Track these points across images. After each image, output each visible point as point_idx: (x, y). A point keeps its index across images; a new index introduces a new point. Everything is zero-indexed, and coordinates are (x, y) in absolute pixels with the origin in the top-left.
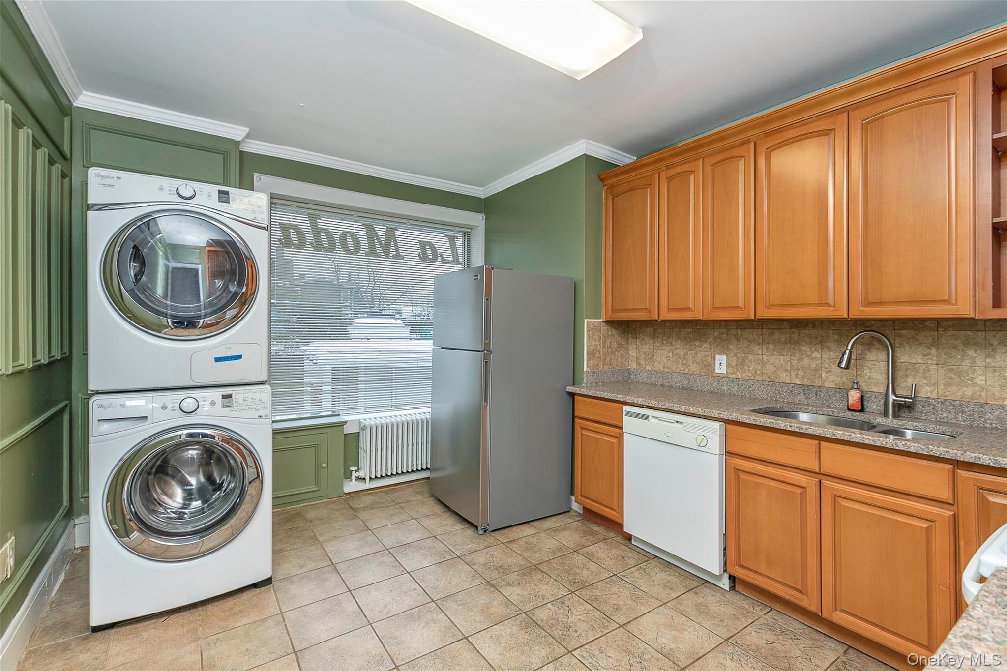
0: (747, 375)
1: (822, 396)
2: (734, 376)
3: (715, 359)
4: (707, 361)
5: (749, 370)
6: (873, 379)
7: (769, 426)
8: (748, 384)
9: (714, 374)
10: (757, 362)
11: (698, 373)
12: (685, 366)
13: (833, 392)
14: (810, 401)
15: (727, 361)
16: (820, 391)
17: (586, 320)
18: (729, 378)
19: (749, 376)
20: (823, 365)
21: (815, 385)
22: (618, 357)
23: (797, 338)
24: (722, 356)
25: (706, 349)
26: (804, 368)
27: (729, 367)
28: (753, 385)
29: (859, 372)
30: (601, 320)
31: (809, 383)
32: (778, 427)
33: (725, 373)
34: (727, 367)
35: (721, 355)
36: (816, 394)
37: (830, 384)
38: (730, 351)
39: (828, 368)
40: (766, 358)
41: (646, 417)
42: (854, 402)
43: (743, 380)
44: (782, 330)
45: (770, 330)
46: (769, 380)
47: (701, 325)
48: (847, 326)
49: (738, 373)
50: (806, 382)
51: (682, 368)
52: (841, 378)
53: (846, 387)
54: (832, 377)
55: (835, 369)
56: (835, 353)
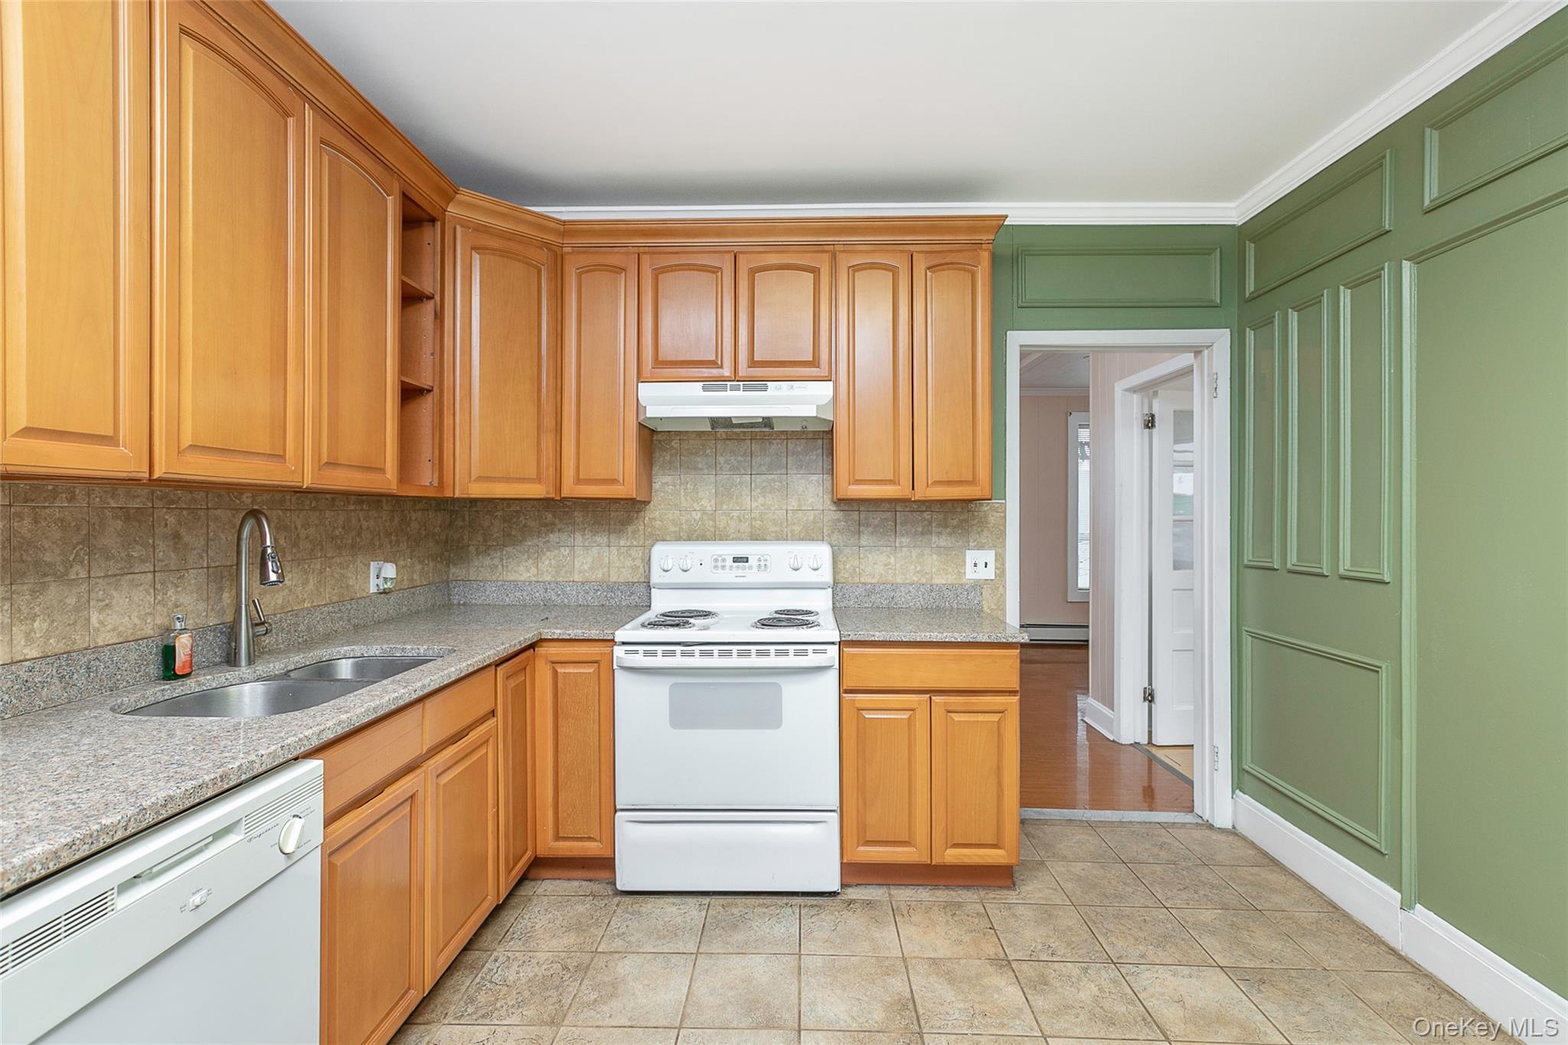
6: (180, 606)
13: (123, 652)
20: (92, 596)
21: (77, 648)
26: (48, 612)
29: (159, 598)
37: (109, 636)
39: (103, 601)
48: (138, 500)
50: (55, 646)
52: (130, 616)
53: (139, 635)
54: (112, 619)
55: (119, 599)
56: (117, 561)
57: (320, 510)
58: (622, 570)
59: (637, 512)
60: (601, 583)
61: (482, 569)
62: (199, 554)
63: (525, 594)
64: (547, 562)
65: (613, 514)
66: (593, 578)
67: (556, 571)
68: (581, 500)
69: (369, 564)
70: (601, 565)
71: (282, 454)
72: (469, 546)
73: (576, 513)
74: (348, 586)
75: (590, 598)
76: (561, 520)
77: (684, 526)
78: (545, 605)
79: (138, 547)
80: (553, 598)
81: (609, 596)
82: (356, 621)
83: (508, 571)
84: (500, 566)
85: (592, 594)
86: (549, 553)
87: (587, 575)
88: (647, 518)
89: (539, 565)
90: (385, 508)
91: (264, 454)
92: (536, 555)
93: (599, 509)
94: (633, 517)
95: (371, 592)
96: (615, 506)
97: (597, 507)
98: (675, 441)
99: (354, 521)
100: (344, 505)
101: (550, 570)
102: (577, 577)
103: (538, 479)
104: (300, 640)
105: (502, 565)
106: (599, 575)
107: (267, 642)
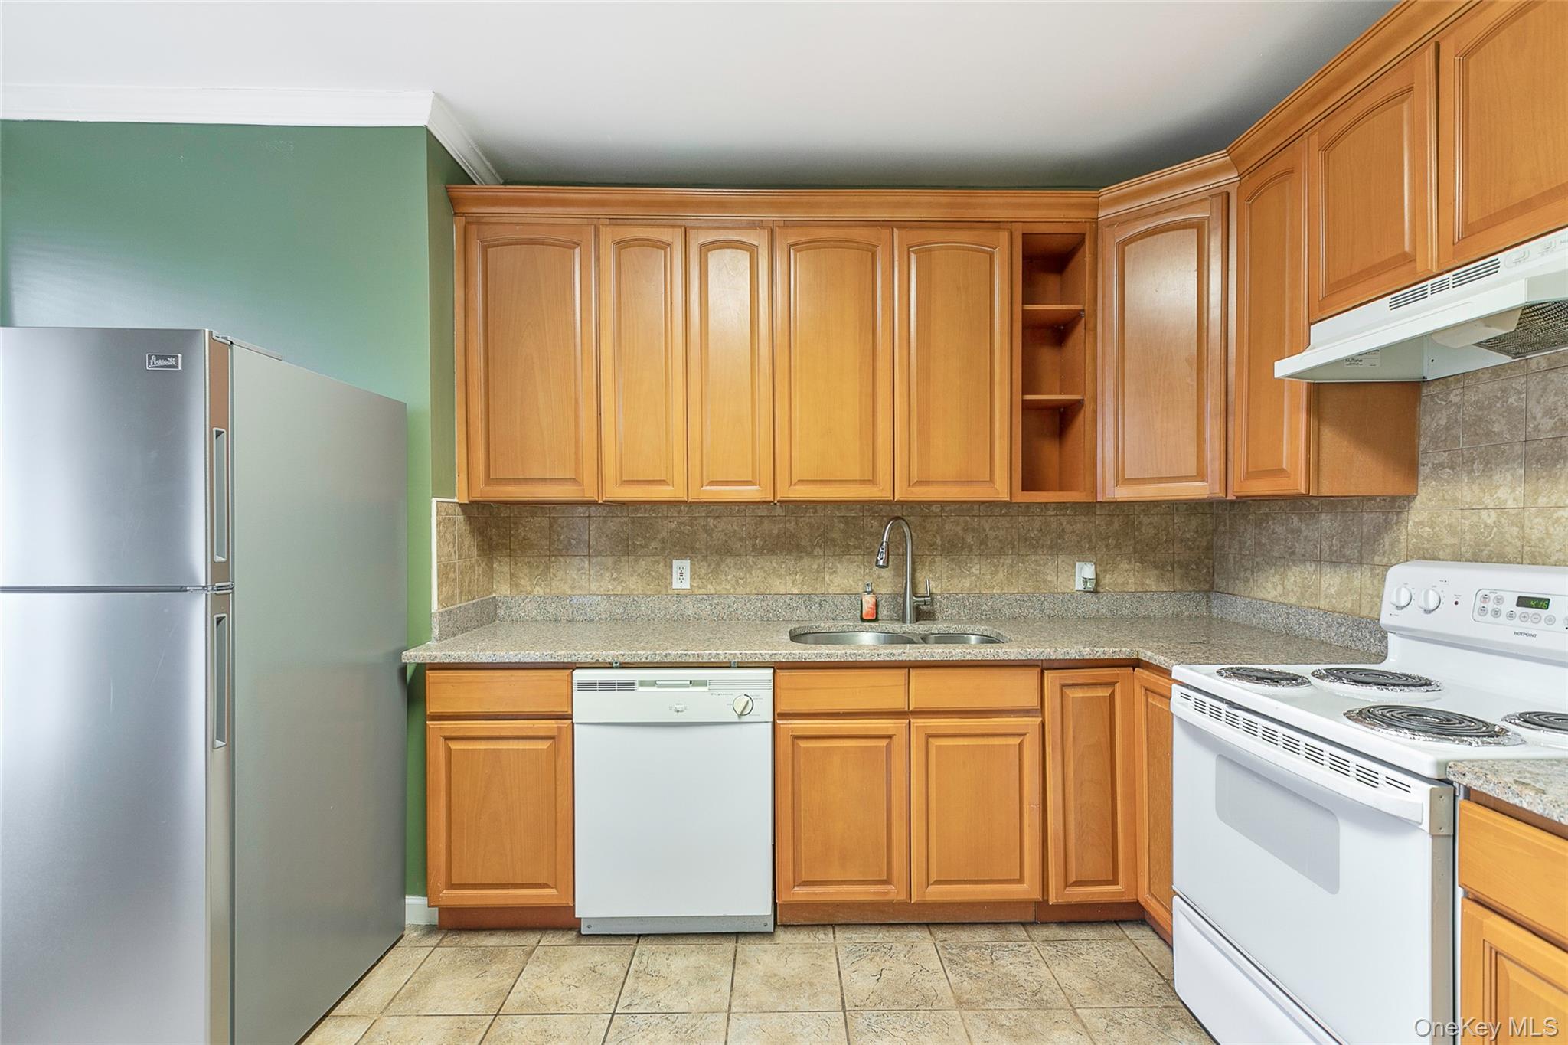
0: (723, 588)
1: (827, 606)
2: (703, 591)
3: (671, 567)
4: (657, 572)
5: (726, 580)
6: (882, 577)
7: (850, 659)
8: (727, 602)
9: (670, 592)
10: (739, 567)
11: (640, 591)
12: (615, 583)
13: (840, 599)
14: (813, 615)
15: (691, 568)
16: (824, 600)
17: (434, 500)
18: (696, 595)
19: (726, 589)
20: (826, 565)
21: (817, 592)
22: (479, 575)
23: (794, 529)
24: (684, 561)
25: (654, 550)
26: (803, 571)
27: (694, 578)
28: (734, 602)
29: (867, 571)
30: (456, 500)
31: (810, 591)
32: (862, 660)
33: (689, 587)
34: (691, 578)
35: (682, 559)
36: (820, 605)
37: (835, 589)
38: (697, 552)
39: (832, 569)
40: (752, 560)
41: (628, 685)
42: (870, 610)
43: (720, 596)
44: (774, 518)
45: (758, 518)
46: (756, 592)
47: (645, 510)
48: (853, 512)
49: (709, 586)
50: (806, 590)
51: (610, 587)
52: (848, 580)
53: (854, 591)
54: (837, 580)
55: (841, 568)
56: (840, 547)
57: (1012, 516)
58: (1375, 599)
59: (1398, 513)
60: (1346, 615)
61: (1237, 582)
62: (896, 545)
63: (1269, 616)
64: (1292, 579)
65: (1366, 517)
66: (1340, 607)
67: (1302, 593)
68: (1328, 498)
69: (1075, 564)
70: (1350, 590)
71: (871, 479)
72: (1228, 554)
73: (1323, 516)
74: (1045, 581)
75: (1333, 634)
76: (1307, 525)
77: (1468, 536)
78: (1288, 634)
79: (853, 539)
80: (1296, 627)
81: (1355, 635)
82: (1052, 612)
83: (1258, 587)
84: (1251, 580)
85: (1335, 629)
86: (1294, 567)
87: (1334, 601)
88: (1410, 523)
89: (1285, 583)
90: (1098, 513)
91: (856, 480)
92: (1282, 570)
93: (1349, 509)
94: (1391, 520)
95: (1076, 589)
96: (1369, 504)
97: (1347, 507)
98: (1454, 392)
99: (1054, 525)
100: (1042, 511)
101: (1295, 590)
102: (1322, 603)
103: (1201, 475)
104: (983, 617)
105: (1253, 579)
106: (1347, 604)
107: (949, 612)
